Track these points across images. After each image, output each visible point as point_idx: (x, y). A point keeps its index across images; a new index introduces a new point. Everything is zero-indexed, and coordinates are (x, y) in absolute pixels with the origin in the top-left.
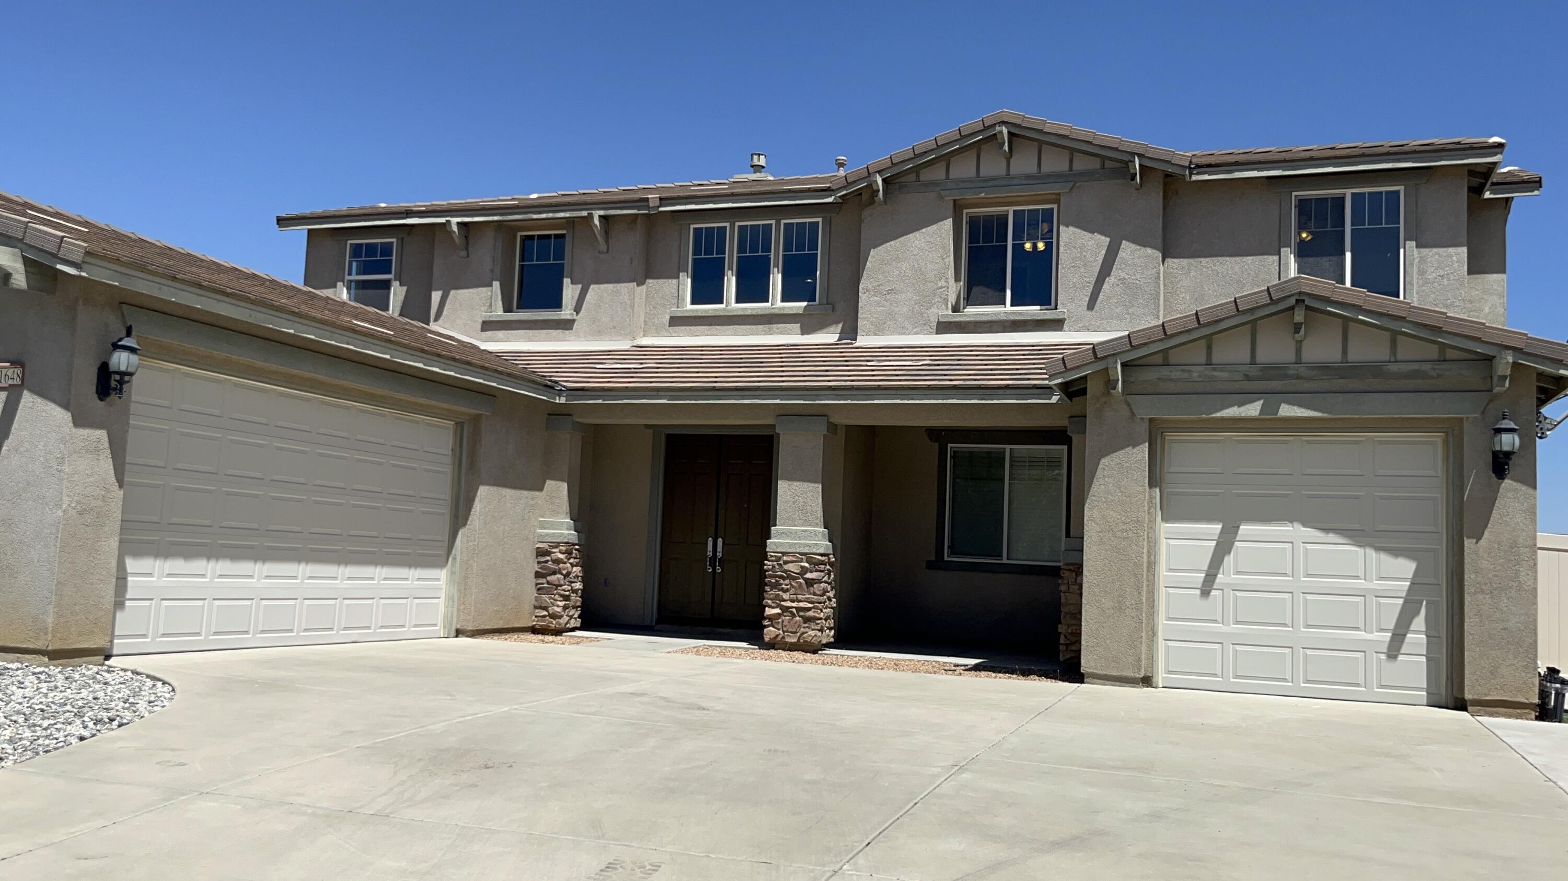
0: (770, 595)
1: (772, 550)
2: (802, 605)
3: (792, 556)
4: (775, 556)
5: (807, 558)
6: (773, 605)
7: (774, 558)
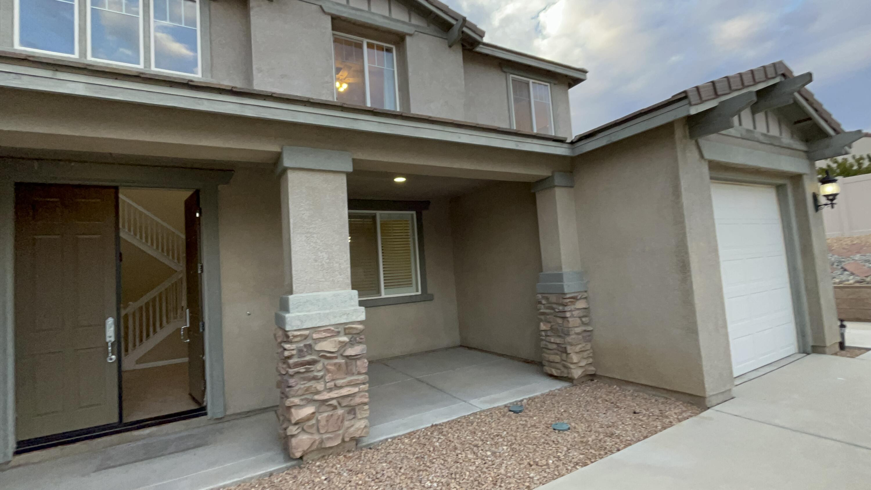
0: (298, 391)
1: (295, 328)
2: (345, 391)
3: (325, 331)
4: (301, 335)
5: (345, 329)
6: (302, 403)
7: (298, 339)
